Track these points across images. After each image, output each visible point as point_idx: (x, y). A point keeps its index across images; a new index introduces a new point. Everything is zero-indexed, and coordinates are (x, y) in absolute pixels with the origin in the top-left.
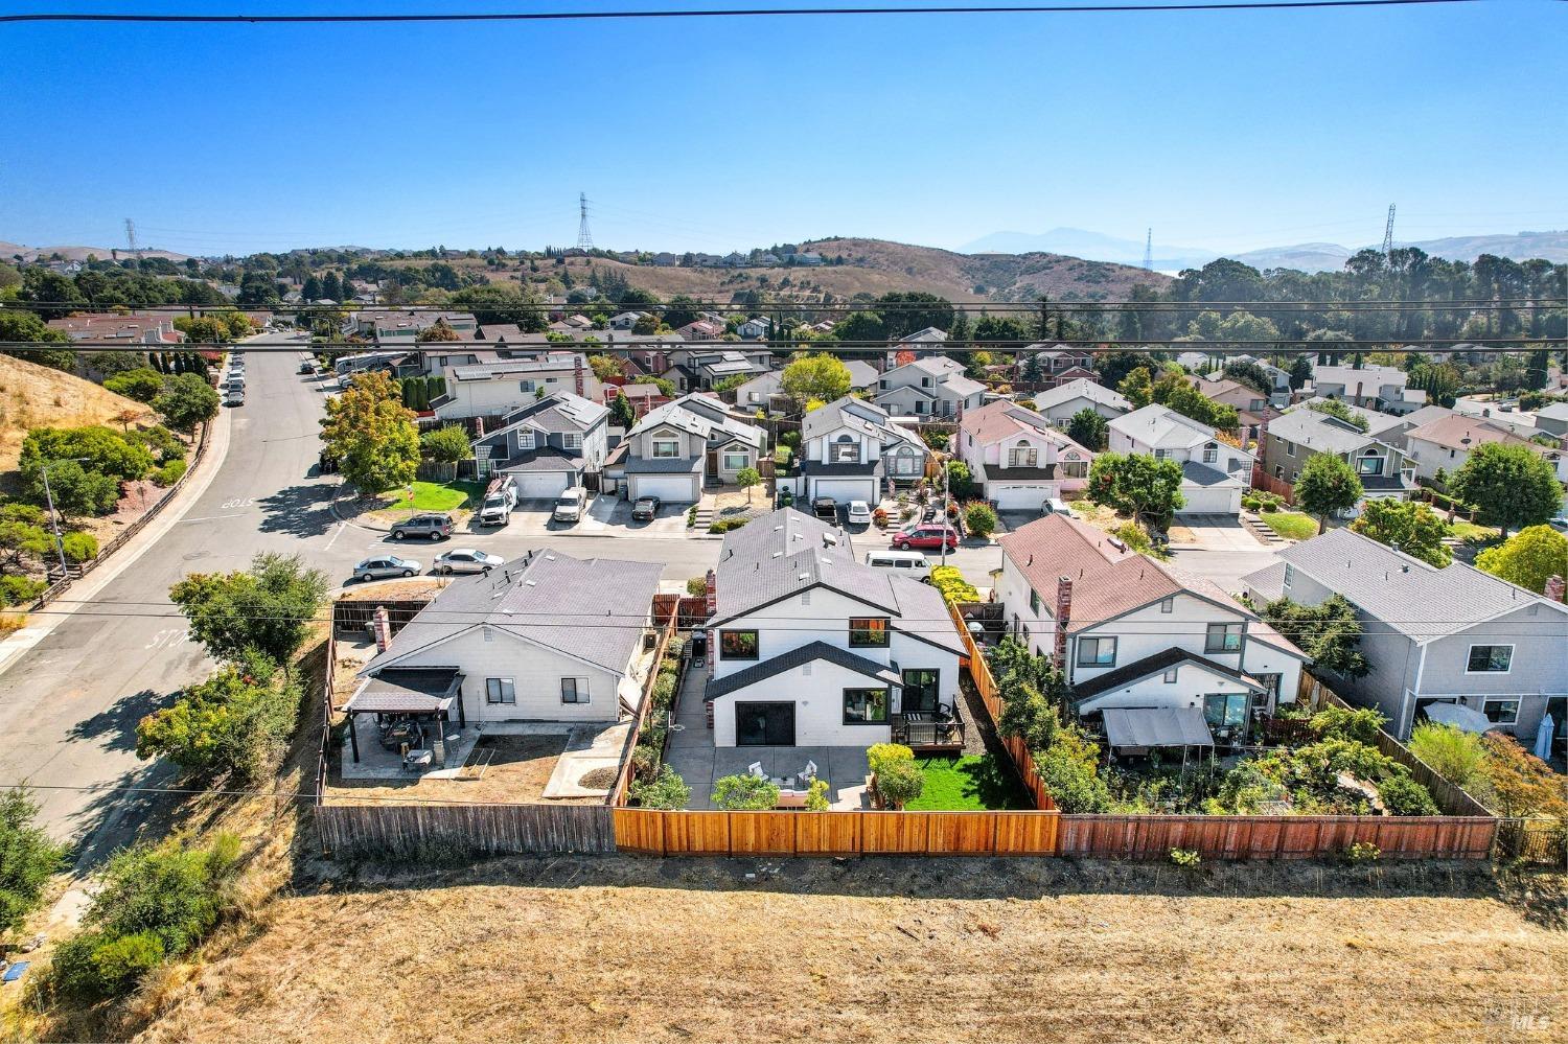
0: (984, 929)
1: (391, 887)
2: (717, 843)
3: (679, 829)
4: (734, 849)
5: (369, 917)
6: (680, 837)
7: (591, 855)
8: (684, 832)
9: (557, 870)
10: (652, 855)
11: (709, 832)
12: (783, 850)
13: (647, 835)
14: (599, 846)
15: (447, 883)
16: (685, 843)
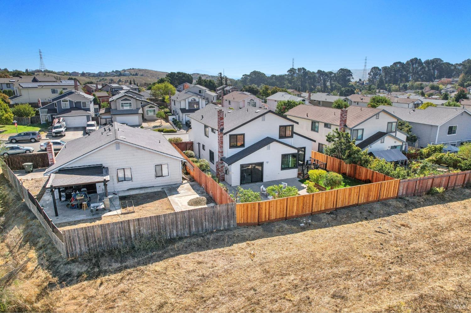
0: (403, 225)
1: (126, 267)
2: (281, 214)
3: (266, 210)
4: (288, 216)
5: (122, 286)
6: (265, 214)
7: (226, 230)
8: (267, 211)
9: (217, 239)
10: (254, 225)
11: (278, 209)
12: (307, 212)
13: (251, 215)
14: (229, 225)
15: (160, 258)
16: (267, 217)
